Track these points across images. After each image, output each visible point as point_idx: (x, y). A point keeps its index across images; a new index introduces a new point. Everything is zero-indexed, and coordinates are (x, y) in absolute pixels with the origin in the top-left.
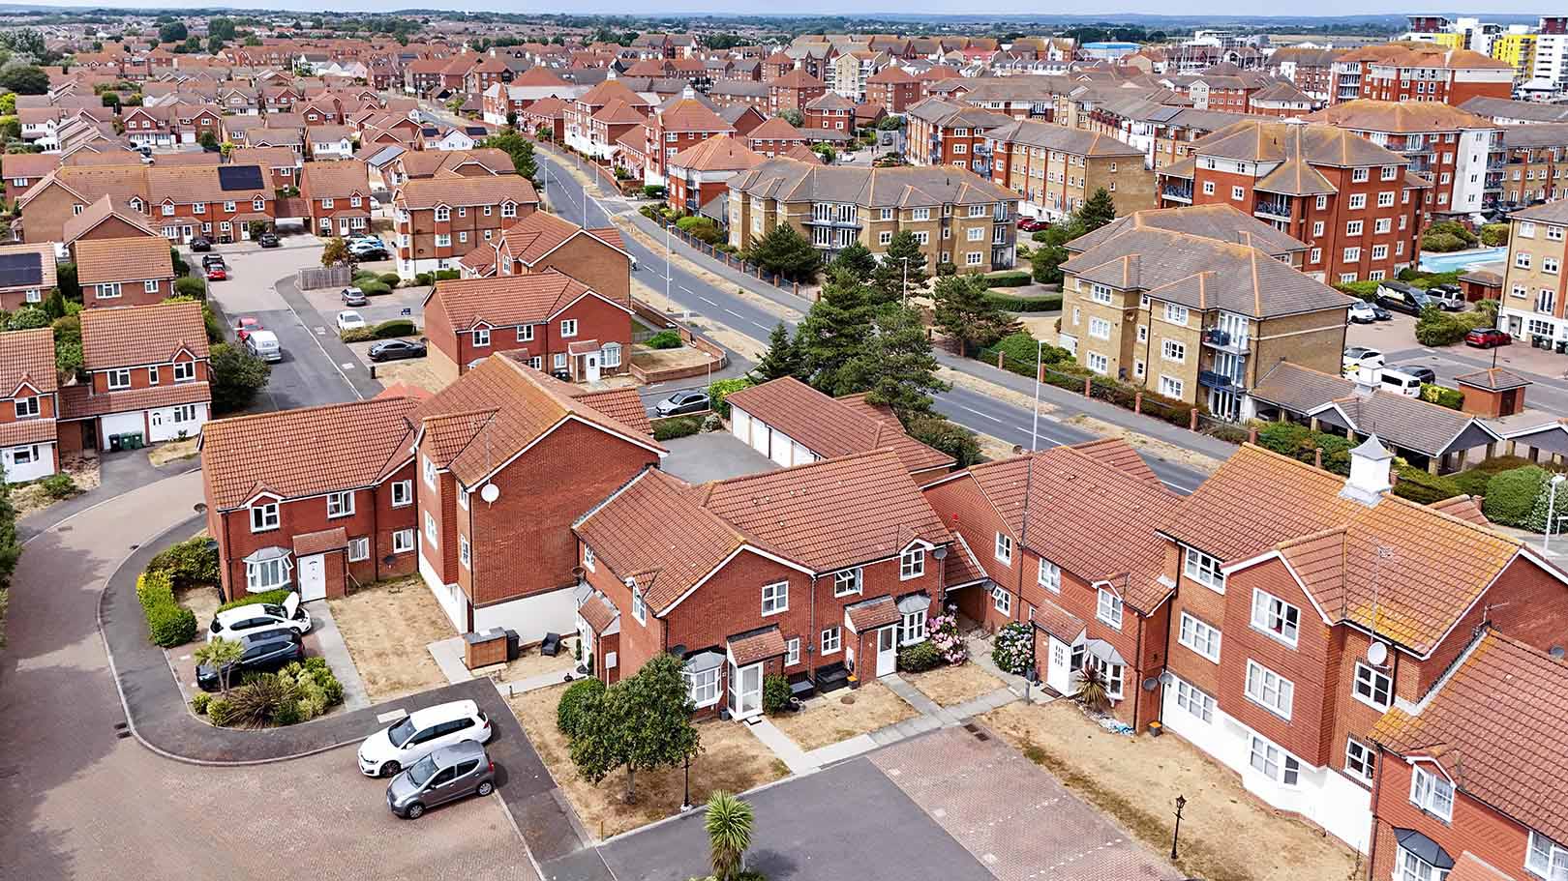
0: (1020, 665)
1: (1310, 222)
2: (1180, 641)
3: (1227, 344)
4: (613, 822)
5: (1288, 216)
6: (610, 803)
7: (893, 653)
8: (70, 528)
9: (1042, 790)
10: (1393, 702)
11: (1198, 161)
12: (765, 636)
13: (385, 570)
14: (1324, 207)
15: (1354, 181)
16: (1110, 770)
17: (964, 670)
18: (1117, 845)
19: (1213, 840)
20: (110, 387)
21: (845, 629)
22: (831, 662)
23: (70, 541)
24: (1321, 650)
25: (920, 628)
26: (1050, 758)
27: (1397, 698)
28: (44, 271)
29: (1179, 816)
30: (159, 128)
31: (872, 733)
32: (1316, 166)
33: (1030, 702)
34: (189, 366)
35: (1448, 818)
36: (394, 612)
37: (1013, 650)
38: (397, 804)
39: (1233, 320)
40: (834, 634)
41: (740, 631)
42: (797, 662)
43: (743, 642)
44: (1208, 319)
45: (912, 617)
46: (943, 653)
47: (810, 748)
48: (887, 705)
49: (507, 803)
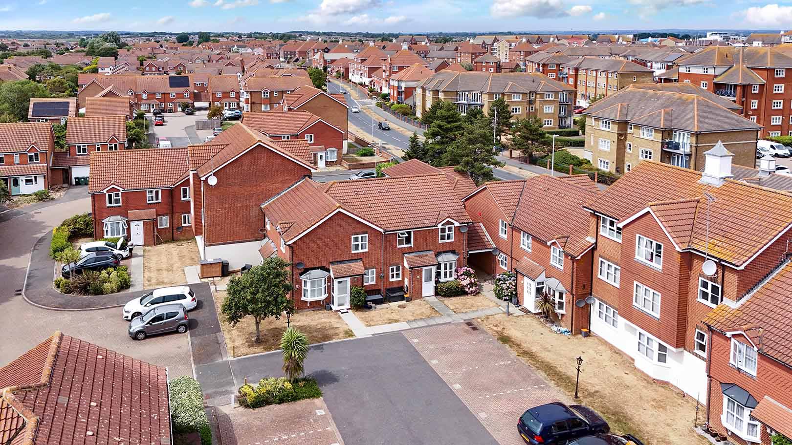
0: (508, 295)
1: (749, 100)
2: (599, 276)
3: (678, 149)
4: (244, 350)
5: (734, 96)
6: (247, 342)
7: (432, 284)
8: (40, 212)
9: (502, 357)
10: (722, 300)
11: (680, 68)
12: (353, 264)
13: (177, 234)
14: (757, 92)
15: (776, 76)
16: (549, 351)
17: (476, 298)
18: (540, 388)
19: (607, 391)
20: (77, 154)
21: (404, 268)
22: (396, 286)
23: (38, 218)
24: (676, 270)
25: (451, 272)
26: (513, 341)
27: (724, 298)
28: (70, 110)
29: (579, 370)
30: (159, 71)
31: (409, 322)
32: (752, 69)
33: (509, 314)
34: (116, 146)
35: (755, 374)
36: (175, 253)
37: (504, 286)
38: (131, 330)
39: (682, 135)
40: (398, 269)
41: (338, 260)
42: (374, 283)
43: (340, 266)
44: (666, 134)
45: (446, 265)
46: (463, 287)
47: (370, 326)
48: (424, 310)
49: (191, 337)
